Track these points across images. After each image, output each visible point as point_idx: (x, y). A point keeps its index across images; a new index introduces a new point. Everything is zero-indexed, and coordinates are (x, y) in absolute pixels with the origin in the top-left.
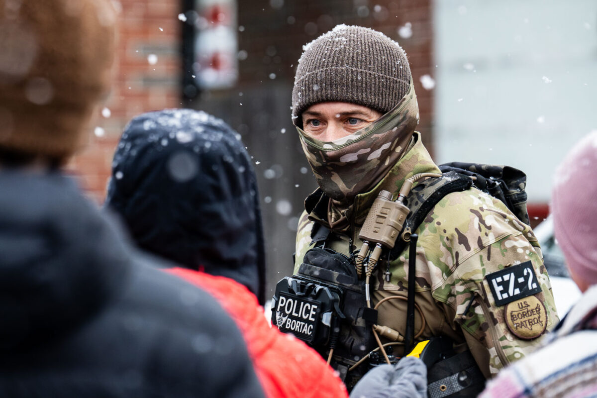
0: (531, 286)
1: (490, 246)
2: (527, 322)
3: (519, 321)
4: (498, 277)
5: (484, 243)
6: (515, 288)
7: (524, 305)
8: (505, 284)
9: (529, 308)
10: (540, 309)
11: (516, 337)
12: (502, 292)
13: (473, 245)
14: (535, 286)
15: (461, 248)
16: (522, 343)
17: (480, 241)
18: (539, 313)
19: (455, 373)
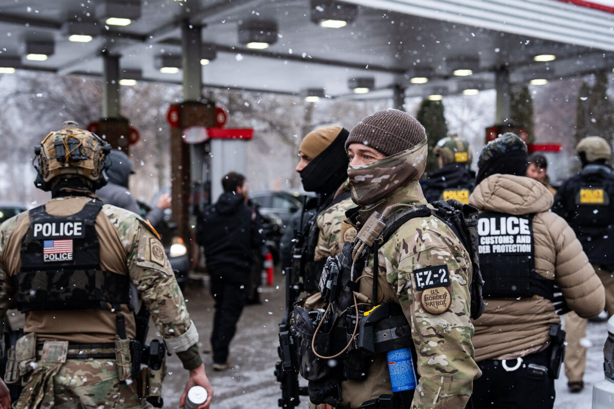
0: (443, 280)
1: (420, 252)
2: (435, 303)
3: (429, 301)
4: (421, 272)
5: (417, 250)
6: (430, 280)
7: (435, 292)
8: (424, 277)
9: (438, 294)
10: (446, 296)
11: (426, 311)
12: (421, 282)
13: (410, 250)
14: (446, 281)
15: (403, 251)
16: (429, 316)
17: (415, 248)
18: (445, 298)
19: (394, 327)
